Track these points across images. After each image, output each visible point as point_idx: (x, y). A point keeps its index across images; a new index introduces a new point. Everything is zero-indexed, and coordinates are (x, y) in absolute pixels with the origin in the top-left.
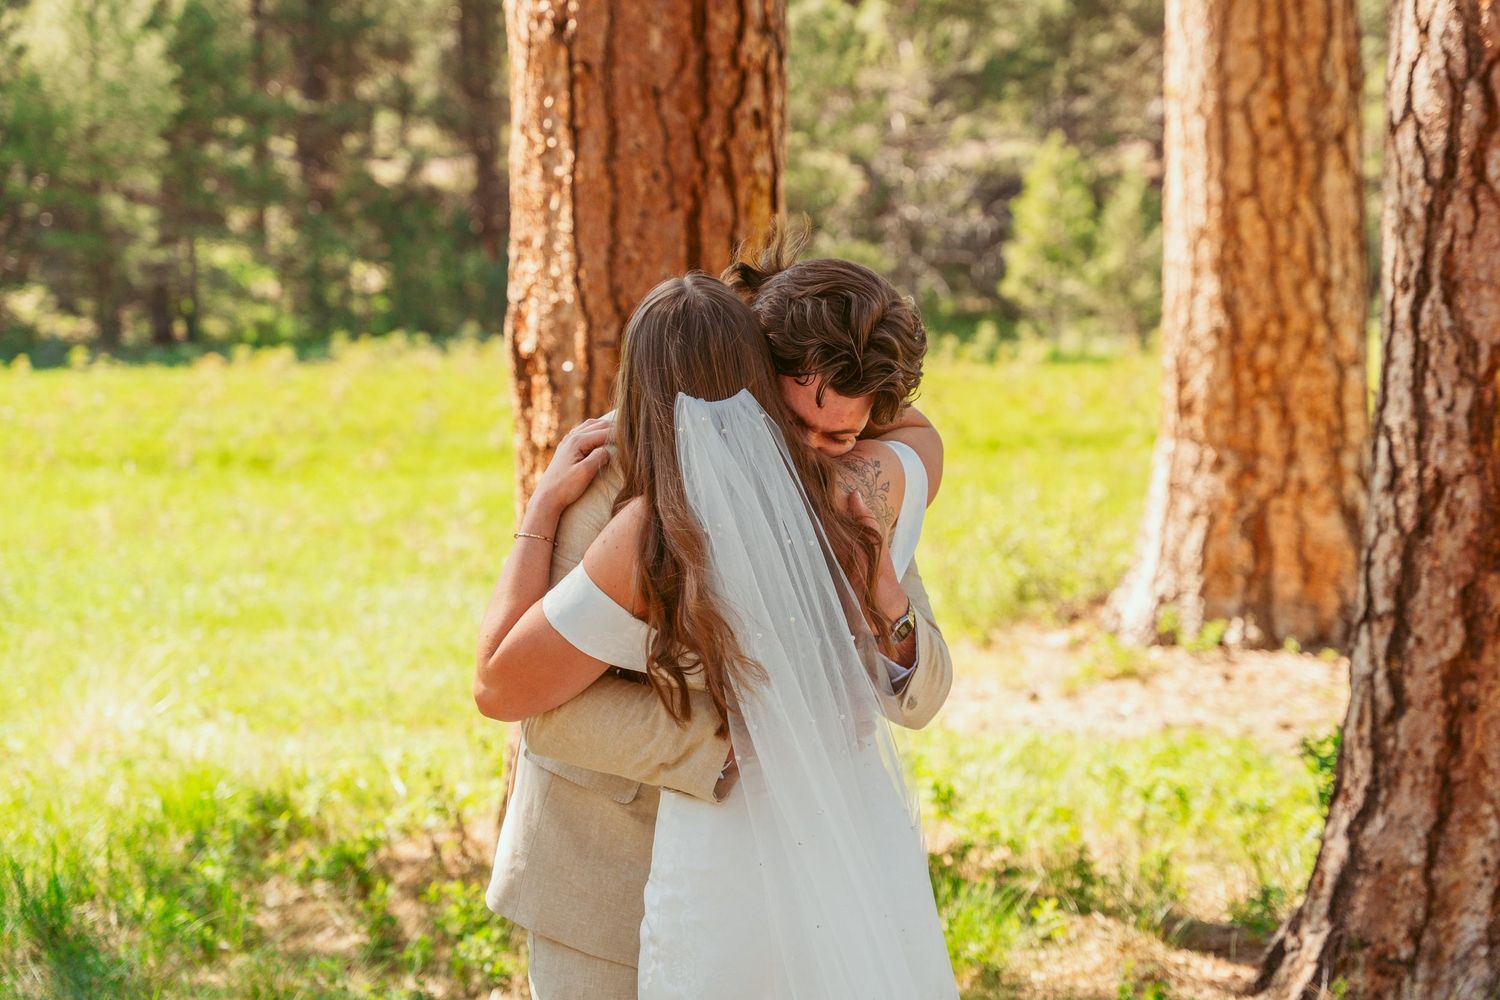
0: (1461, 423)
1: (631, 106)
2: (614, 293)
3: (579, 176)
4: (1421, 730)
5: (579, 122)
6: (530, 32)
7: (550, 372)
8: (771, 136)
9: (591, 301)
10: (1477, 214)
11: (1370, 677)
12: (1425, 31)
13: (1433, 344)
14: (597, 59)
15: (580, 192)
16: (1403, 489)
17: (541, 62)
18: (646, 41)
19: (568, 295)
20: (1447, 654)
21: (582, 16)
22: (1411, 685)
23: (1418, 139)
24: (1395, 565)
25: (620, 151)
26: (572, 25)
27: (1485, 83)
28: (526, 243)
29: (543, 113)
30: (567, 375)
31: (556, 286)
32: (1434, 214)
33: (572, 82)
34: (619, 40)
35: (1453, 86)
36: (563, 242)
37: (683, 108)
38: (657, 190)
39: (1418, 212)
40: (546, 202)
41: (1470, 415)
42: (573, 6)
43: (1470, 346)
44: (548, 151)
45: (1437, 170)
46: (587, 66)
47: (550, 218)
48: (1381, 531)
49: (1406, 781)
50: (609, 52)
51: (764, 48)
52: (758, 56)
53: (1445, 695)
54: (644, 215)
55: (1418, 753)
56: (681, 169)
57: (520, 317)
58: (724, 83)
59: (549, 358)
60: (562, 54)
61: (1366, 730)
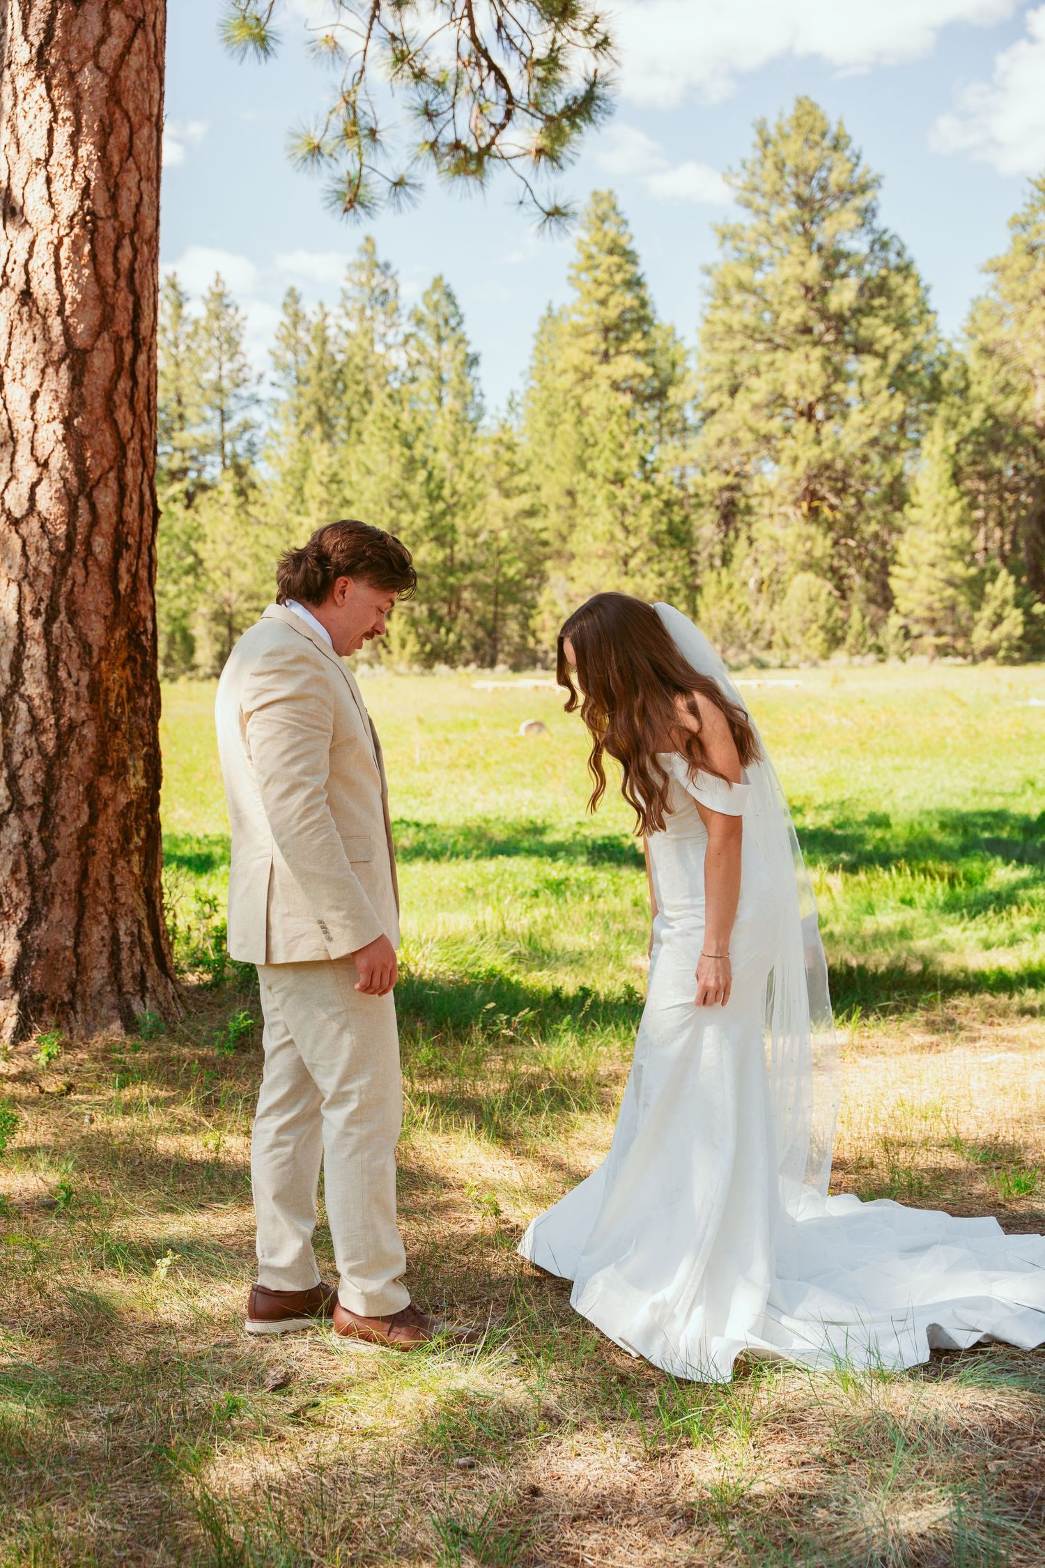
0: (84, 692)
4: (64, 870)
10: (87, 574)
11: (25, 845)
12: (45, 465)
13: (64, 646)
16: (45, 731)
20: (79, 824)
22: (59, 845)
23: (43, 526)
24: (40, 777)
27: (89, 497)
32: (60, 572)
35: (70, 499)
39: (45, 569)
41: (88, 687)
43: (86, 648)
45: (61, 546)
48: (26, 756)
49: (58, 900)
53: (79, 848)
55: (64, 883)
61: (22, 874)
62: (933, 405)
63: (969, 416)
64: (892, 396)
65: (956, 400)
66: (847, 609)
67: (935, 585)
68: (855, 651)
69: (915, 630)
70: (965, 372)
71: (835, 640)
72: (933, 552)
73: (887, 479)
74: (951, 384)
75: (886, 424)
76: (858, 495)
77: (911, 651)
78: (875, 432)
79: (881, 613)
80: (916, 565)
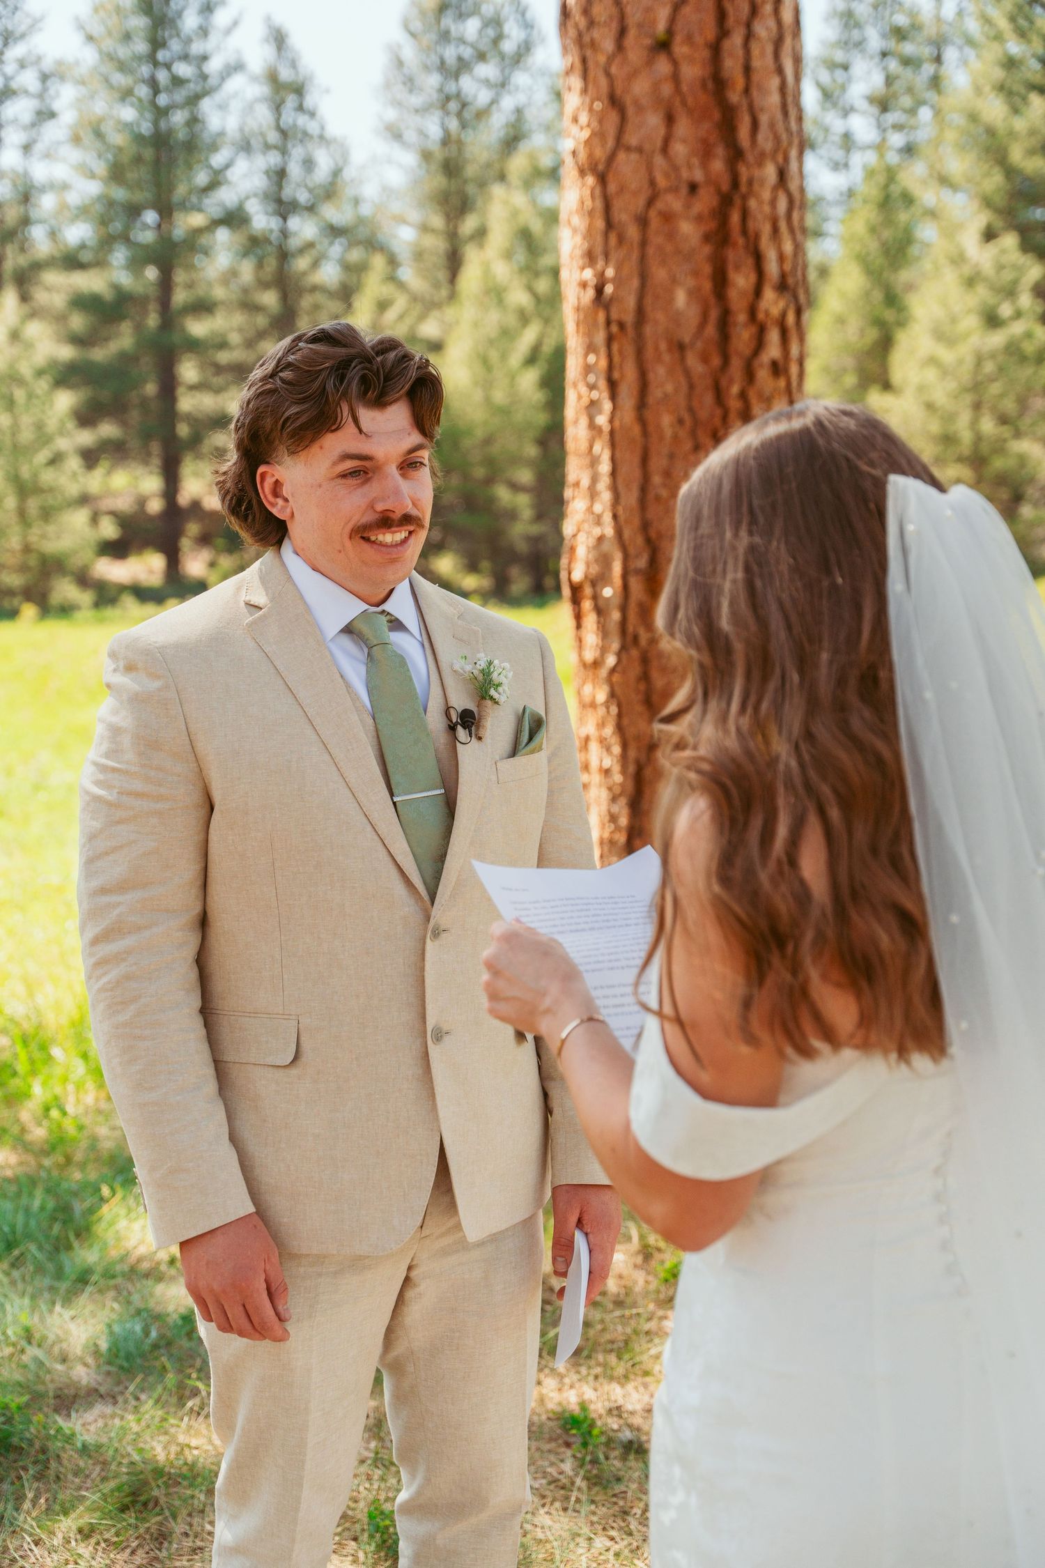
1: (659, 358)
2: (645, 526)
3: (617, 423)
5: (616, 375)
6: (578, 299)
7: (595, 597)
8: (789, 384)
9: (627, 534)
14: (629, 318)
15: (618, 437)
17: (587, 324)
18: (671, 300)
19: (609, 531)
21: (617, 281)
25: (651, 400)
26: (609, 289)
28: (577, 484)
29: (588, 369)
30: (608, 599)
31: (598, 520)
33: (610, 340)
34: (648, 300)
36: (604, 484)
37: (705, 359)
38: (683, 434)
40: (591, 447)
42: (610, 272)
44: (593, 403)
46: (622, 325)
47: (594, 462)
50: (640, 313)
51: (781, 304)
52: (775, 311)
54: (672, 456)
56: (703, 414)
57: (572, 549)
58: (743, 336)
59: (594, 584)
60: (601, 317)
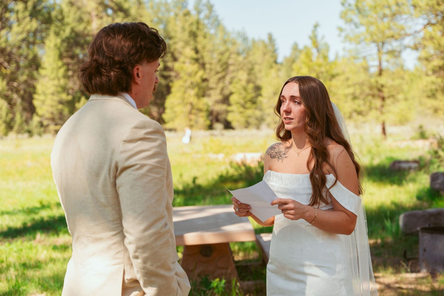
62: (48, 25)
63: (64, 31)
64: (31, 21)
65: (59, 24)
66: (14, 114)
67: (54, 103)
68: (19, 132)
69: (45, 123)
70: (61, 12)
71: (9, 126)
72: (52, 89)
73: (31, 56)
74: (56, 17)
75: (29, 32)
76: (17, 63)
77: (45, 132)
78: (24, 35)
79: (29, 115)
80: (44, 94)
